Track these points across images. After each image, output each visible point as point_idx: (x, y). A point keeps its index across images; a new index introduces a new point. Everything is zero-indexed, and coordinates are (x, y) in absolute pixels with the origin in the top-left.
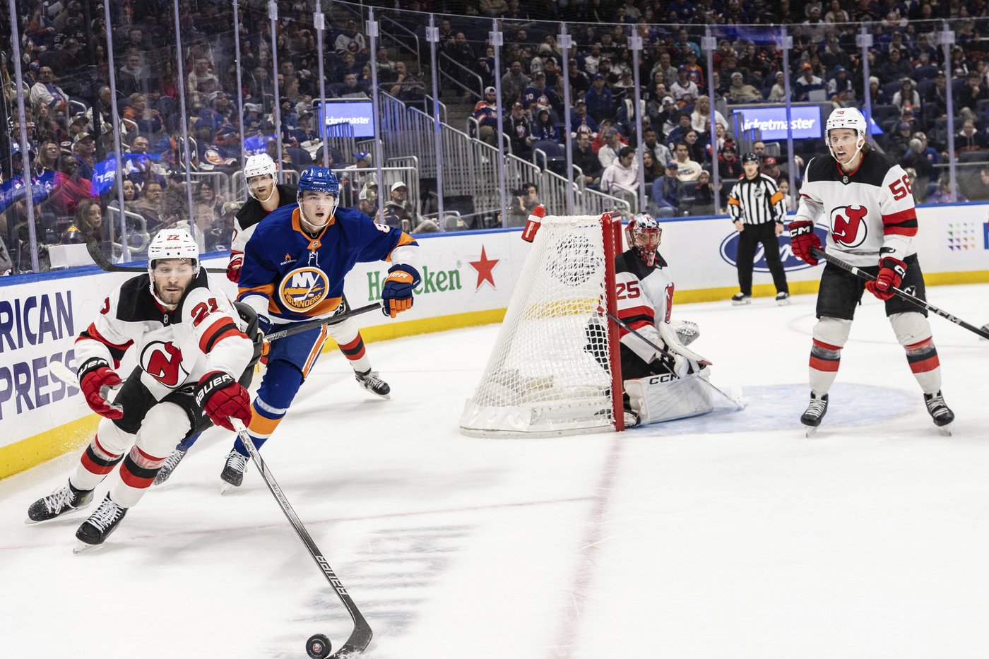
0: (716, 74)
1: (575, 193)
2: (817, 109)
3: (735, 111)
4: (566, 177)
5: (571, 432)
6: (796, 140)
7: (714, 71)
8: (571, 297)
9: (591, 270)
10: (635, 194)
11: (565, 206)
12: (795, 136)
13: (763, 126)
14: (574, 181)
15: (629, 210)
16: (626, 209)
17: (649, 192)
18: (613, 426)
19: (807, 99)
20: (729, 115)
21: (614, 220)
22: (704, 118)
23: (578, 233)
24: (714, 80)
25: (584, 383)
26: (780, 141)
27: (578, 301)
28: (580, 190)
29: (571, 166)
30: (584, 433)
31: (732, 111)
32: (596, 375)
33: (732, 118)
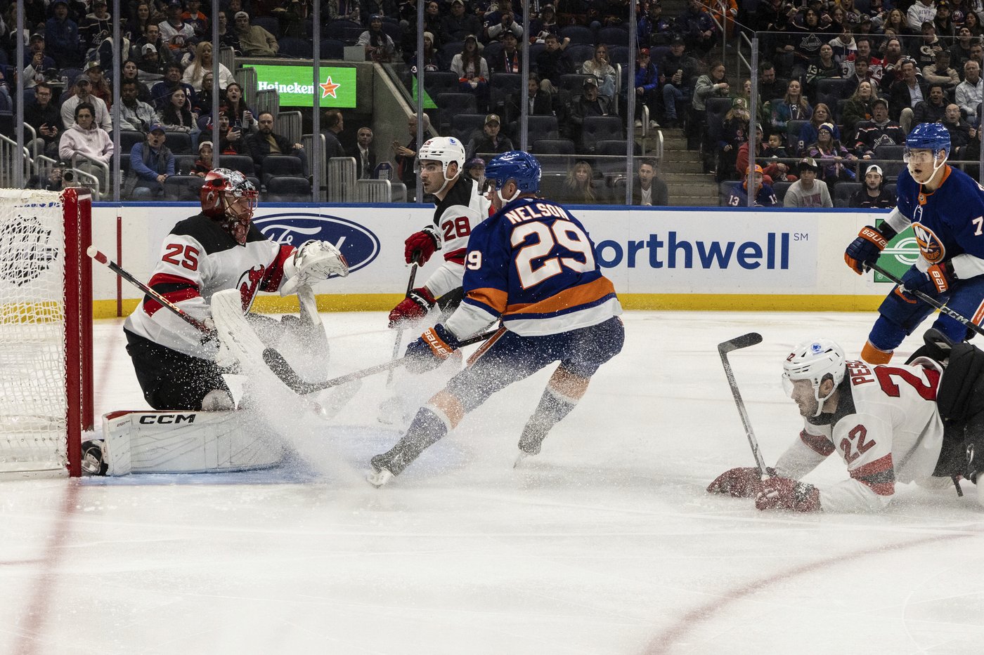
0: (223, 14)
1: (25, 160)
2: (353, 71)
3: (245, 66)
4: (14, 138)
5: (11, 475)
6: (324, 110)
7: (221, 10)
8: (17, 297)
9: (44, 263)
10: (107, 166)
11: (11, 178)
12: (322, 105)
13: (282, 89)
14: (25, 144)
15: (98, 187)
16: (93, 186)
17: (125, 164)
18: (66, 470)
19: (341, 56)
20: (237, 69)
21: (81, 198)
22: (203, 72)
23: (28, 213)
24: (221, 23)
25: (31, 412)
26: (303, 109)
27: (28, 304)
28: (32, 156)
29: (22, 124)
30: (27, 478)
31: (241, 66)
32: (48, 402)
33: (240, 74)
